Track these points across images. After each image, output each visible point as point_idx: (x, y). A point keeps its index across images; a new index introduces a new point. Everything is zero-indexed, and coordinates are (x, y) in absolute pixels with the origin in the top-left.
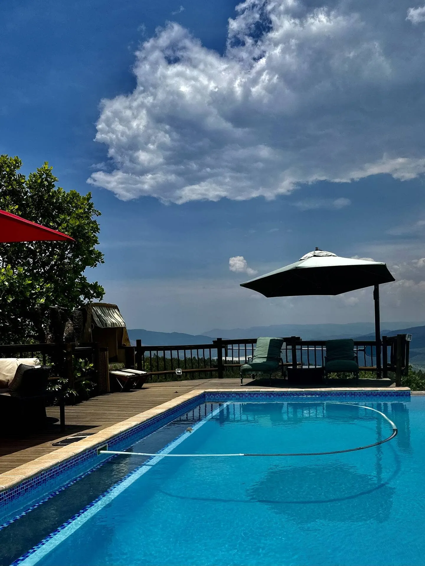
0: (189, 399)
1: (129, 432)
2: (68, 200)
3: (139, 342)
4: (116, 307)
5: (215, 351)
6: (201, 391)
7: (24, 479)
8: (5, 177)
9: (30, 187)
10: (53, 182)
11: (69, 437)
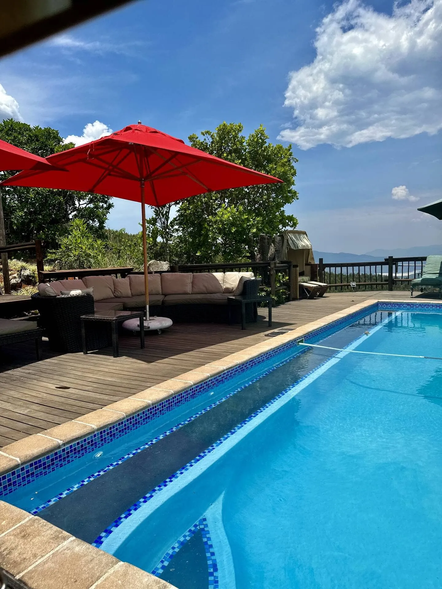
0: (366, 307)
1: (319, 330)
2: (275, 152)
3: (321, 260)
4: (305, 233)
5: (386, 267)
6: (374, 301)
7: (251, 358)
8: (231, 140)
9: (249, 145)
10: (265, 139)
11: (276, 330)
